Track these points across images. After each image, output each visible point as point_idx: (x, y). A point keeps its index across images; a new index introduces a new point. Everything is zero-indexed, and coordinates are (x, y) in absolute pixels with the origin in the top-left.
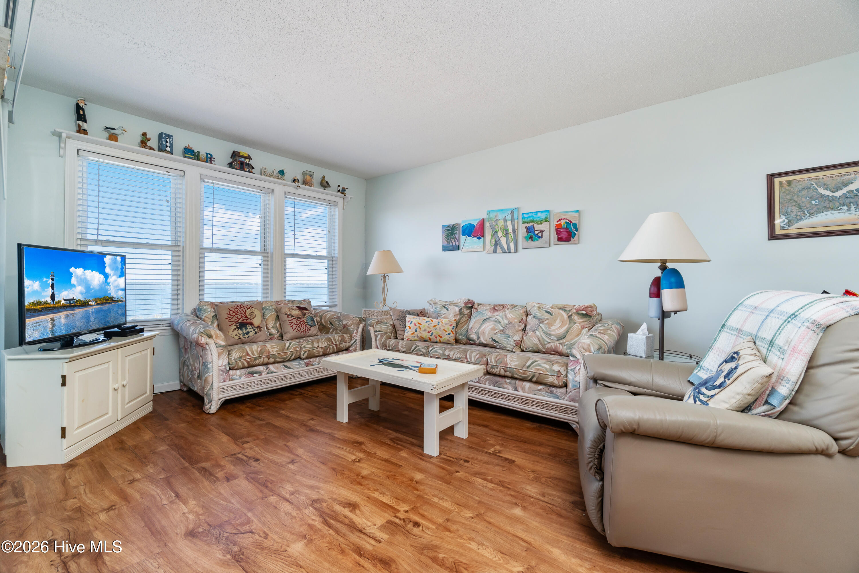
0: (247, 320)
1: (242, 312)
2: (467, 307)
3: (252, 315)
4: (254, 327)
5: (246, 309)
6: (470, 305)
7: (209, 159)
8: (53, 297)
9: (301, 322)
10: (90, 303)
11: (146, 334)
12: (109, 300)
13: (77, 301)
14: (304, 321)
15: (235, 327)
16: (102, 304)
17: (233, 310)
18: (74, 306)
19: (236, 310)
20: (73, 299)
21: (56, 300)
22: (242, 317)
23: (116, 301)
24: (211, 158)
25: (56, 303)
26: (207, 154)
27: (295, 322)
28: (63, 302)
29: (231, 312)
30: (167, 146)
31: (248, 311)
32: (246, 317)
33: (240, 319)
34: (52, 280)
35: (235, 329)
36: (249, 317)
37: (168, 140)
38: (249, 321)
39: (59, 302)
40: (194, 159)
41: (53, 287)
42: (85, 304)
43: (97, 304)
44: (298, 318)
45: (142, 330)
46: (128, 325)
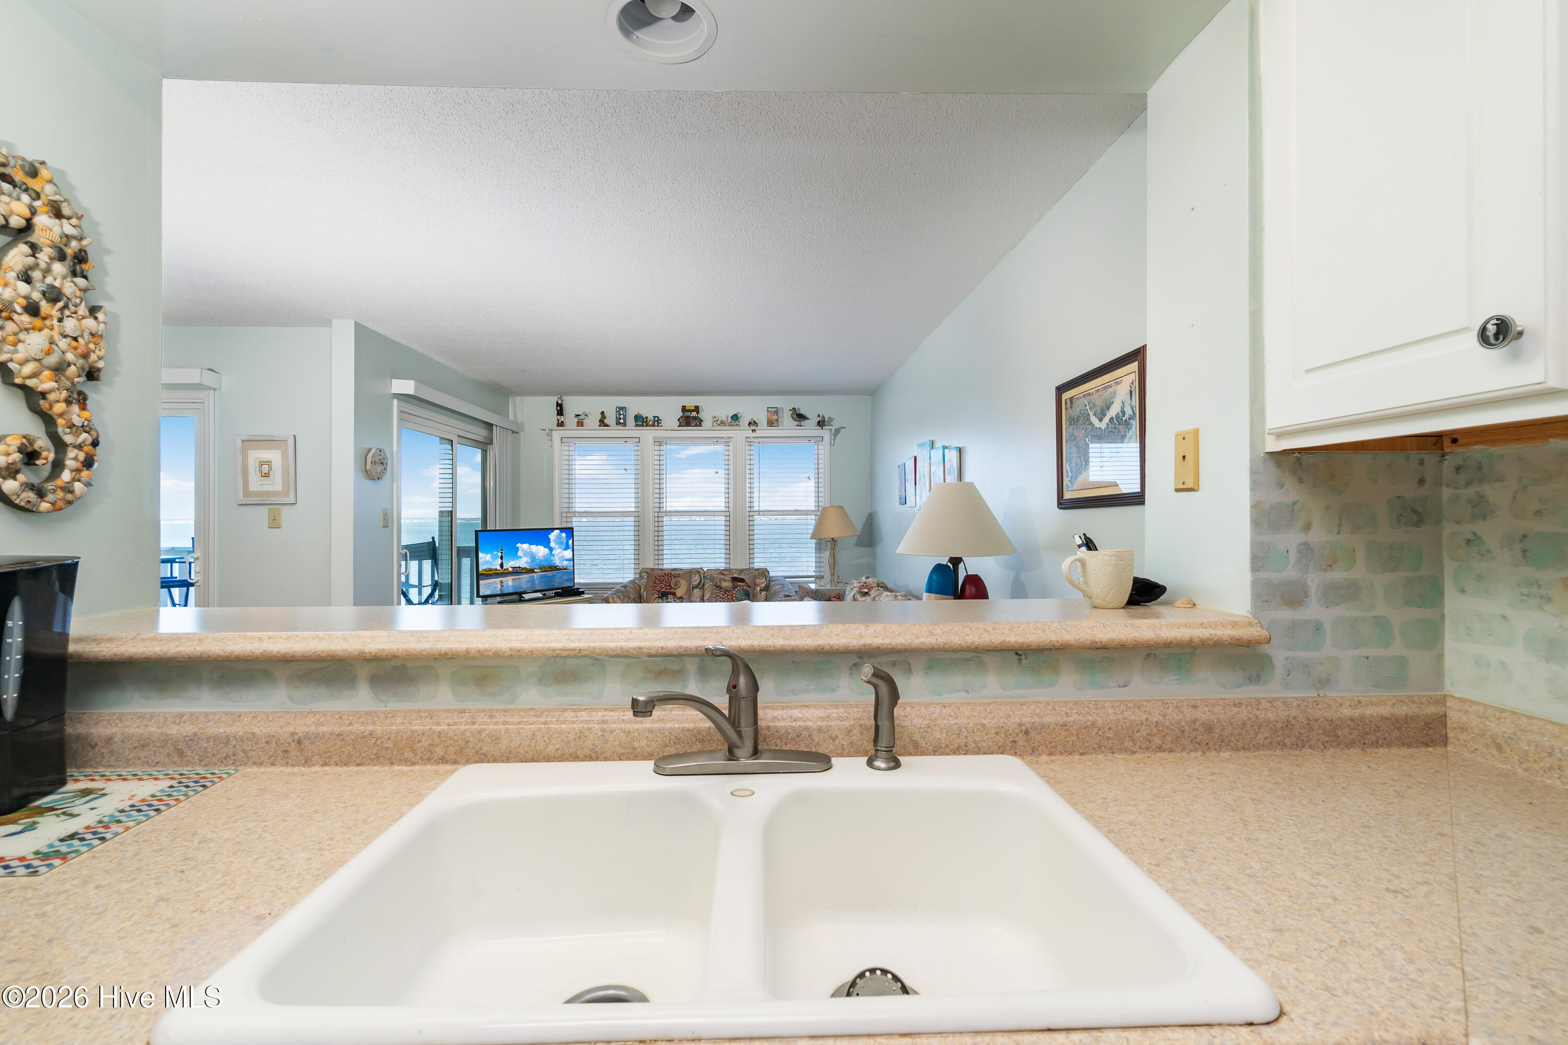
0: (670, 589)
1: (667, 581)
2: (860, 592)
3: (676, 585)
4: (676, 597)
5: (672, 577)
6: (866, 590)
7: (657, 422)
8: (502, 565)
9: (728, 595)
10: (536, 570)
11: (586, 596)
12: (554, 568)
13: (523, 569)
14: (732, 595)
15: (657, 596)
16: (547, 571)
17: (659, 578)
18: (520, 572)
19: (662, 578)
20: (519, 567)
21: (504, 567)
22: (666, 586)
23: (561, 569)
24: (659, 420)
25: (505, 570)
26: (654, 417)
27: (721, 596)
28: (510, 569)
29: (657, 580)
30: (620, 419)
31: (674, 580)
32: (670, 586)
33: (663, 588)
34: (502, 553)
35: (656, 598)
36: (673, 586)
37: (621, 413)
38: (672, 590)
39: (508, 569)
40: (642, 425)
41: (502, 558)
42: (531, 571)
43: (542, 572)
44: (726, 591)
45: (583, 593)
46: (575, 587)
